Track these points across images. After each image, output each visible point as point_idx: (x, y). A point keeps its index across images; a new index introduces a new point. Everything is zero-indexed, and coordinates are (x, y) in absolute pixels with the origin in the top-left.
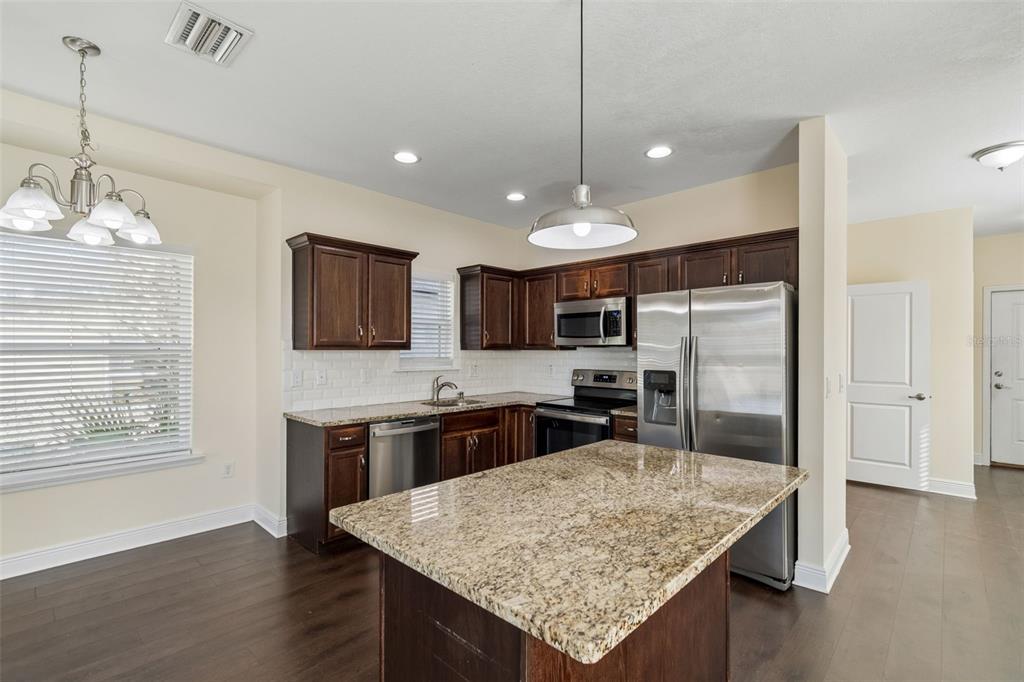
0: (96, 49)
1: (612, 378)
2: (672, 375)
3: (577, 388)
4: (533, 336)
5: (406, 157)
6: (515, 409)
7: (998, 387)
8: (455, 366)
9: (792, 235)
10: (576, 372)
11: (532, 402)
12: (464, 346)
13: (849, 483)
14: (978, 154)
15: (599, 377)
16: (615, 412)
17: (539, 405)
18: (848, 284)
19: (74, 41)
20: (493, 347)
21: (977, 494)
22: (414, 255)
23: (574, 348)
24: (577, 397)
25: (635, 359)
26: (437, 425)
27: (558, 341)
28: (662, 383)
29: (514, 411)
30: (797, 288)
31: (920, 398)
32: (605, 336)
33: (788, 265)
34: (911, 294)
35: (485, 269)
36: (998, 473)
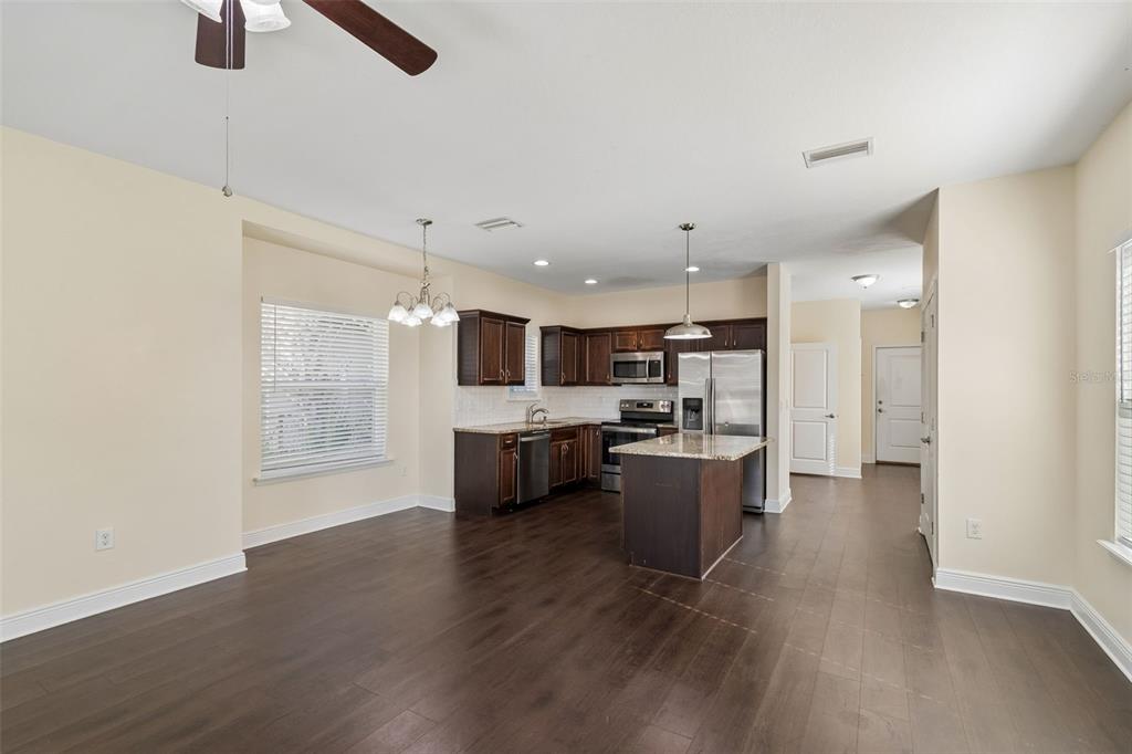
0: (430, 223)
1: (650, 405)
2: (700, 400)
3: (623, 412)
4: (592, 376)
5: (542, 263)
6: (586, 426)
7: (880, 411)
8: (539, 398)
9: (764, 321)
10: (622, 402)
11: (599, 422)
12: (543, 384)
13: (791, 474)
14: (856, 278)
15: (640, 405)
16: (659, 426)
17: (604, 424)
18: (792, 342)
19: (421, 220)
20: (567, 384)
21: (862, 474)
22: (528, 321)
23: (619, 385)
24: (622, 419)
25: (677, 393)
26: (549, 435)
27: (614, 380)
28: (693, 406)
29: (584, 429)
30: (766, 350)
31: (832, 417)
32: (650, 376)
33: (761, 337)
34: (827, 351)
35: (563, 328)
36: (881, 467)
